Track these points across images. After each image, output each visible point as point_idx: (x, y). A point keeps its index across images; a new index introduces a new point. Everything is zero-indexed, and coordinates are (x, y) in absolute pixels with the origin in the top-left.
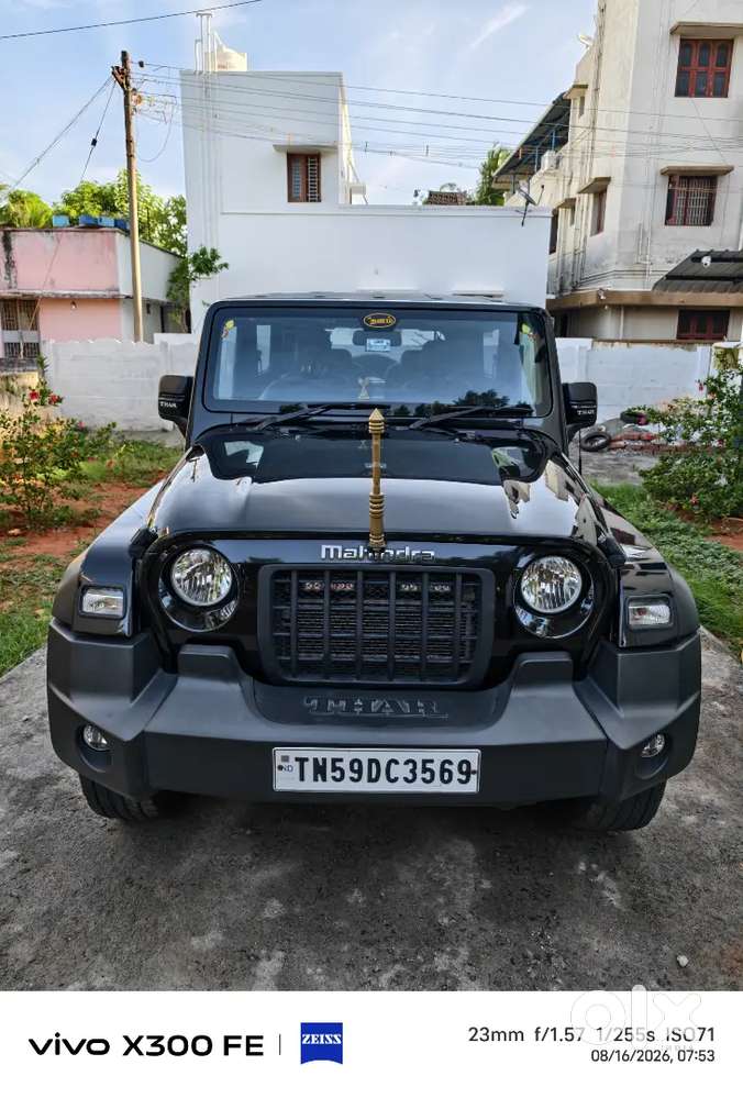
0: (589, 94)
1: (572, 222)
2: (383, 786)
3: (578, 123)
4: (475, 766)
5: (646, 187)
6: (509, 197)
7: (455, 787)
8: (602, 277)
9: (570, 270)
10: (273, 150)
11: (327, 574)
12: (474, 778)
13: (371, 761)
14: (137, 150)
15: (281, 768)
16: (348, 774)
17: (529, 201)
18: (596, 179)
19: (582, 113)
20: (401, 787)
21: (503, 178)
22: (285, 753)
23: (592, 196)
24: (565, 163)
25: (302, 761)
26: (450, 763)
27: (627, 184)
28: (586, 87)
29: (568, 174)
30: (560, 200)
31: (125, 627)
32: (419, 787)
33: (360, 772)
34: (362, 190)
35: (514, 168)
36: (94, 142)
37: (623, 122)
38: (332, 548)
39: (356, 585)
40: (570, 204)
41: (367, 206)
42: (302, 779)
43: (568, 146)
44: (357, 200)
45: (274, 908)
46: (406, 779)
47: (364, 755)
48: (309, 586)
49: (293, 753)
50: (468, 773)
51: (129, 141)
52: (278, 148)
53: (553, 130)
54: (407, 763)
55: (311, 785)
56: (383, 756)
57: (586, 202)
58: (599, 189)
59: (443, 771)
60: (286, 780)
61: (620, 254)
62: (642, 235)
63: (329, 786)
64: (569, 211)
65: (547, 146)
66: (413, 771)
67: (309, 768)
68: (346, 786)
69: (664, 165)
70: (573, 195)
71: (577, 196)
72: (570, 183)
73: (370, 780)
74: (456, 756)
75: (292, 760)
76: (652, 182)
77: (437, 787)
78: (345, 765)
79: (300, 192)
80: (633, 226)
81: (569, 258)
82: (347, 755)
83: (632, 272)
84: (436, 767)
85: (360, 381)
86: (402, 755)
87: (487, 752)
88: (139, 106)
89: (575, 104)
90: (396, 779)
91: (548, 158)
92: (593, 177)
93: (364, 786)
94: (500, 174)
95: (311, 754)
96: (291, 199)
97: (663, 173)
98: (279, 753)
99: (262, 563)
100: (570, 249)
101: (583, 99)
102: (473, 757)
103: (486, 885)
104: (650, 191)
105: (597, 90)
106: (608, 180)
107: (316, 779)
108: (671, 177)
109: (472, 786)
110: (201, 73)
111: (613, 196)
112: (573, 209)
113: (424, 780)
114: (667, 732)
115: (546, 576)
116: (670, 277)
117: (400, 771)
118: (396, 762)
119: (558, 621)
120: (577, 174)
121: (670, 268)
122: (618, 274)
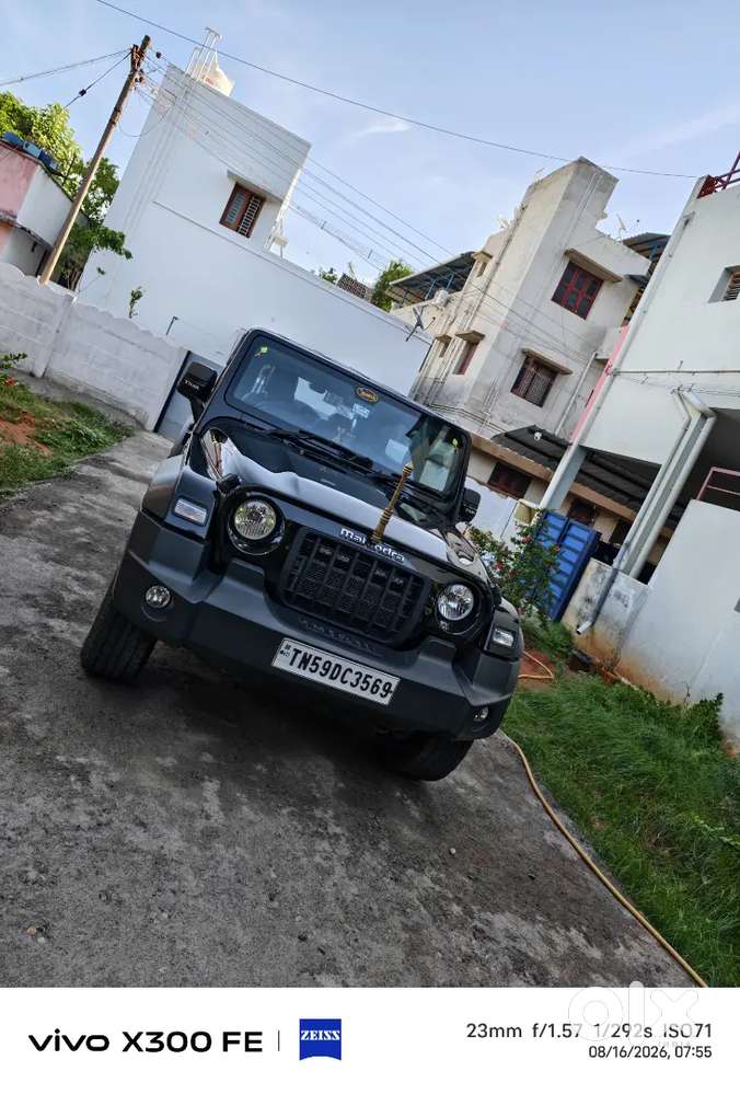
0: (491, 264)
1: (442, 355)
2: (337, 684)
3: (474, 281)
4: (392, 689)
5: (508, 357)
6: (396, 308)
7: (376, 698)
8: (450, 410)
9: (426, 393)
10: (226, 174)
11: (339, 547)
12: (389, 695)
13: (337, 665)
14: (121, 119)
15: (282, 652)
16: (320, 669)
17: (419, 324)
18: (474, 332)
19: (481, 274)
20: (347, 688)
21: (396, 290)
22: (290, 644)
23: (465, 342)
24: (452, 307)
25: (297, 652)
26: (381, 682)
27: (495, 346)
28: (491, 257)
29: (453, 314)
30: (439, 333)
31: (203, 533)
32: (357, 691)
33: (327, 670)
34: (283, 243)
35: (408, 286)
36: (83, 93)
37: (509, 301)
38: (348, 532)
39: (351, 560)
40: (445, 340)
41: (281, 258)
42: (291, 664)
43: (459, 294)
44: (275, 249)
45: (207, 758)
46: (352, 684)
47: (335, 661)
48: (322, 550)
49: (294, 645)
50: (387, 691)
51: (117, 110)
52: (230, 175)
53: (454, 275)
54: (357, 673)
55: (294, 670)
56: (345, 665)
57: (459, 345)
58: (473, 340)
59: (375, 685)
60: (281, 662)
61: (470, 399)
62: (492, 393)
63: (306, 674)
64: (443, 345)
65: (444, 284)
66: (358, 680)
67: (300, 657)
68: (316, 677)
69: (526, 346)
70: (452, 333)
71: (453, 337)
72: (452, 323)
73: (332, 678)
74: (386, 678)
75: (292, 649)
76: (513, 355)
77: (367, 695)
78: (321, 663)
79: (234, 221)
80: (489, 381)
81: (429, 383)
82: (326, 657)
83: (475, 417)
84: (371, 681)
85: (339, 429)
86: (356, 668)
87: (403, 682)
88: (138, 85)
89: (477, 266)
90: (346, 682)
91: (441, 294)
92: (472, 329)
93: (326, 681)
94: (397, 285)
95: (304, 649)
96: (223, 222)
97: (524, 352)
98: (287, 642)
99: (302, 526)
100: (432, 374)
101: (485, 265)
102: (395, 682)
103: (341, 785)
104: (510, 361)
105: (498, 264)
106: (482, 336)
107: (299, 667)
108: (528, 357)
109: (386, 701)
110: (188, 76)
111: (482, 351)
112: (447, 345)
113: (362, 688)
114: (492, 708)
115: (451, 597)
116: (507, 435)
117: (351, 677)
118: (351, 671)
119: (454, 625)
120: (459, 319)
121: (510, 429)
122: (463, 414)
